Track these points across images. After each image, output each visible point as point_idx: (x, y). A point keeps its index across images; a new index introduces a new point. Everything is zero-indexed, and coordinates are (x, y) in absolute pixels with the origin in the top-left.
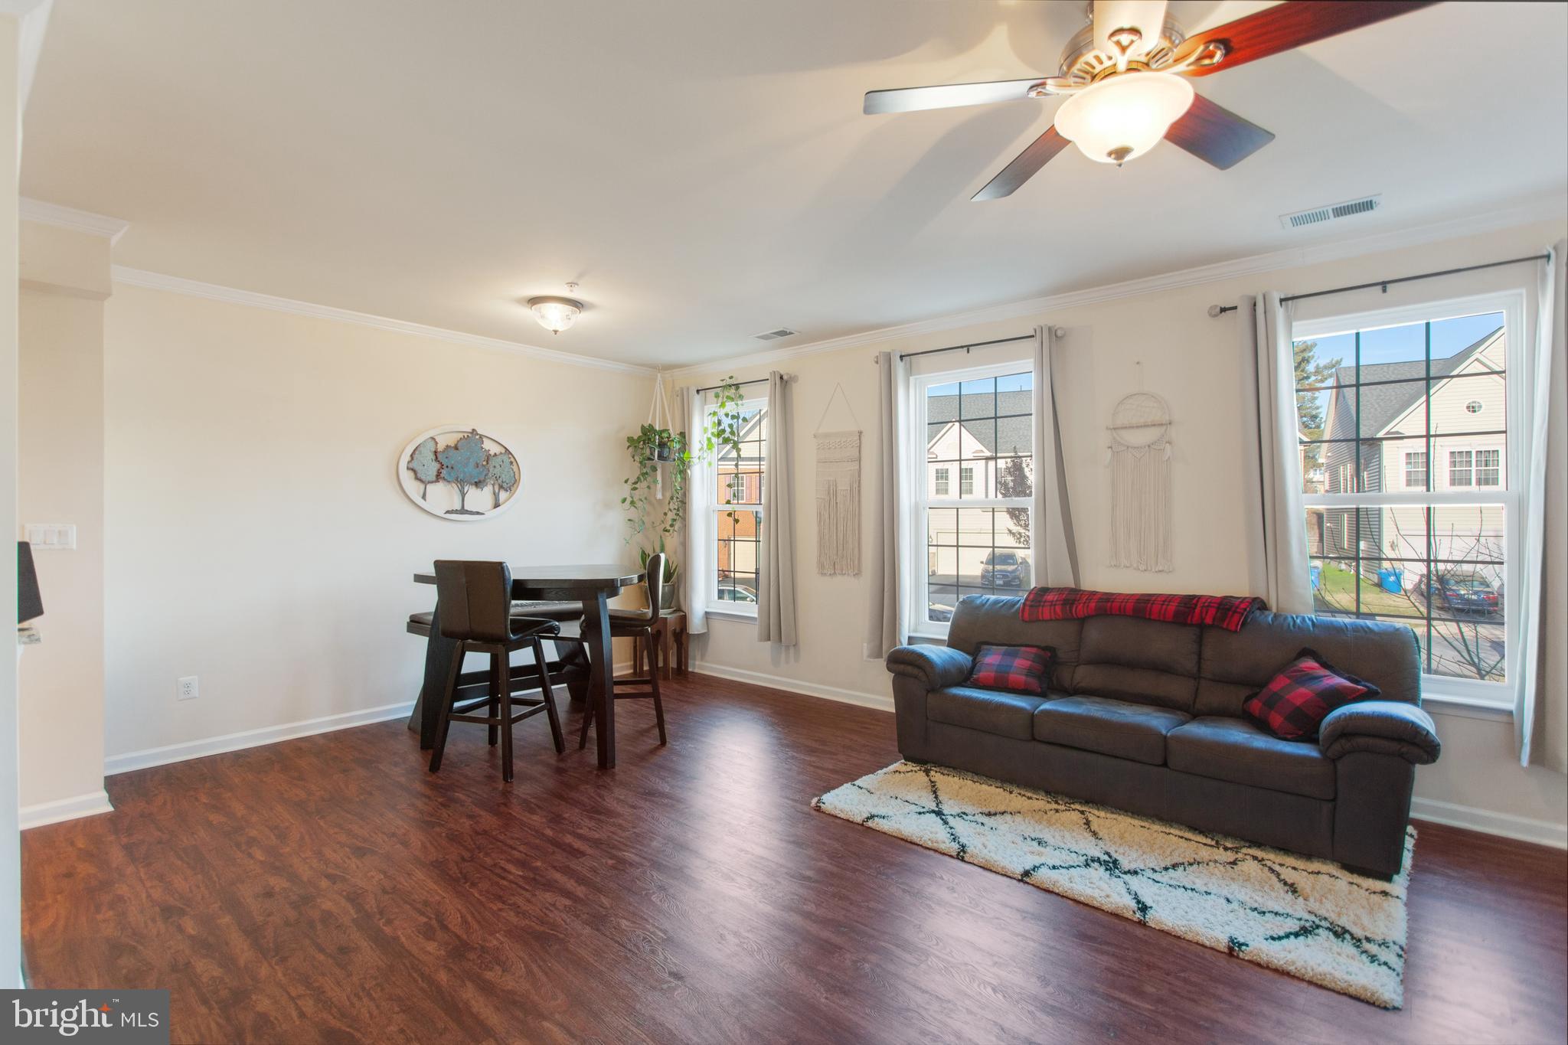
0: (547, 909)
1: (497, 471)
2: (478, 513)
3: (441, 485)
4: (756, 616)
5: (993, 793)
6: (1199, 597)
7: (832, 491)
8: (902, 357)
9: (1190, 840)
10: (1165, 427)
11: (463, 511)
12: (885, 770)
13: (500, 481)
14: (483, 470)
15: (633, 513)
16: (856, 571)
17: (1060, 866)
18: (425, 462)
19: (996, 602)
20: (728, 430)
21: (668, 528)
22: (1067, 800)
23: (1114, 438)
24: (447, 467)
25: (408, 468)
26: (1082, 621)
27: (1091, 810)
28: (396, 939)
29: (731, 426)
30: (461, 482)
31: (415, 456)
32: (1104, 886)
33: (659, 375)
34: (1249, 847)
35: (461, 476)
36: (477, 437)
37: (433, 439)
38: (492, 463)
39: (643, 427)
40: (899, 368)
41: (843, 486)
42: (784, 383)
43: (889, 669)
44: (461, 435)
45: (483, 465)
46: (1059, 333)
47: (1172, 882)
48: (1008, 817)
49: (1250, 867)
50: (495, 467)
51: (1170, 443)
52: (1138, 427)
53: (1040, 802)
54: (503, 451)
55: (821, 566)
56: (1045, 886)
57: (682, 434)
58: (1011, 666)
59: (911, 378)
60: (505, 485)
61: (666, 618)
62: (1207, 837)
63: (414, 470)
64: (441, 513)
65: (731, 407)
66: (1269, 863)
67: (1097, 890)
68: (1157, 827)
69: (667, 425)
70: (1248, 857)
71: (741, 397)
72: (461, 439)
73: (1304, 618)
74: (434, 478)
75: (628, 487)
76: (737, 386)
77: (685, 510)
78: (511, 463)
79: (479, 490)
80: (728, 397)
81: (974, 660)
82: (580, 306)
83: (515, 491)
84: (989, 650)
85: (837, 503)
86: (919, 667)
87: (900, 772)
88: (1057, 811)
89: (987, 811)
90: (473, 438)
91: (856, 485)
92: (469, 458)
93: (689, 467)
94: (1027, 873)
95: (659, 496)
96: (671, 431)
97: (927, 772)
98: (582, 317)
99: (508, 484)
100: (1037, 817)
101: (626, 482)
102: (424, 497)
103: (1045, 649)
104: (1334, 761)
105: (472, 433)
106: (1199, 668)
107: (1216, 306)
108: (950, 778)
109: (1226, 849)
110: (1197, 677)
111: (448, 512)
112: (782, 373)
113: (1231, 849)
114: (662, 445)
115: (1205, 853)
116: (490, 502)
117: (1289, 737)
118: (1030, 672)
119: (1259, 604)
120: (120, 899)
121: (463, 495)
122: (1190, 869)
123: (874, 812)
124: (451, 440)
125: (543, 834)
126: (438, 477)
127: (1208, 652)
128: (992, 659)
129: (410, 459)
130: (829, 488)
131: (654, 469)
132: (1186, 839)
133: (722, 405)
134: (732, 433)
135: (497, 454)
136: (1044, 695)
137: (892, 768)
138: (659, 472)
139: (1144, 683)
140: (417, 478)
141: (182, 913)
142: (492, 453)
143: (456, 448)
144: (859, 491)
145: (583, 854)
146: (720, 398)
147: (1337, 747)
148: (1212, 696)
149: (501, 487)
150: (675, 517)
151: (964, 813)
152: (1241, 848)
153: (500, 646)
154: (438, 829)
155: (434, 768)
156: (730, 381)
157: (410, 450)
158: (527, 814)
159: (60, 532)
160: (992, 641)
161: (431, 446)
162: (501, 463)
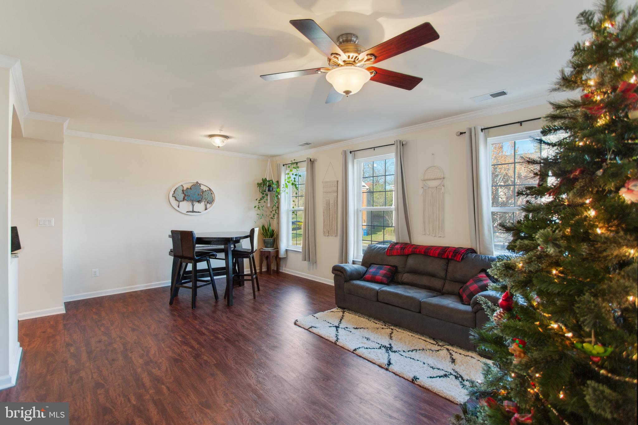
0: (183, 351)
1: (206, 197)
2: (199, 212)
3: (185, 202)
4: (301, 251)
5: (363, 321)
6: (448, 247)
7: (328, 204)
8: (351, 152)
9: (427, 341)
10: (441, 180)
11: (193, 211)
12: (329, 311)
13: (207, 200)
15: (259, 212)
16: (336, 235)
17: (369, 348)
18: (179, 194)
19: (379, 248)
21: (272, 217)
22: (390, 325)
23: (424, 184)
24: (187, 195)
25: (173, 196)
26: (408, 255)
27: (397, 329)
28: (131, 358)
29: (295, 178)
30: (192, 201)
31: (175, 192)
32: (380, 356)
33: (269, 159)
34: (448, 345)
35: (192, 199)
36: (199, 184)
37: (182, 185)
38: (205, 193)
39: (263, 179)
40: (350, 157)
41: (332, 202)
42: (312, 162)
43: (333, 273)
44: (192, 184)
45: (201, 195)
46: (404, 143)
47: (408, 356)
48: (362, 330)
49: (444, 352)
50: (205, 195)
51: (443, 186)
52: (432, 180)
53: (379, 325)
54: (209, 189)
55: (324, 232)
56: (359, 355)
57: (278, 182)
58: (378, 273)
59: (355, 160)
60: (209, 202)
61: (270, 251)
62: (435, 341)
63: (175, 197)
64: (185, 212)
65: (294, 171)
66: (451, 351)
67: (377, 357)
68: (417, 336)
69: (272, 178)
70: (445, 349)
71: (298, 167)
73: (486, 257)
74: (182, 200)
75: (258, 201)
76: (297, 163)
77: (278, 210)
78: (212, 194)
79: (199, 204)
80: (294, 167)
81: (367, 270)
82: (227, 137)
83: (213, 204)
84: (373, 266)
85: (329, 208)
87: (333, 312)
88: (383, 328)
89: (355, 327)
90: (197, 185)
91: (336, 201)
92: (195, 192)
93: (280, 194)
94: (355, 350)
96: (273, 180)
97: (343, 312)
100: (373, 330)
101: (256, 200)
102: (178, 207)
103: (393, 266)
104: (475, 313)
105: (197, 183)
106: (446, 276)
107: (459, 132)
108: (351, 315)
109: (438, 345)
110: (445, 279)
111: (187, 212)
112: (311, 158)
113: (440, 345)
114: (269, 186)
115: (429, 346)
116: (204, 208)
117: (466, 303)
118: (385, 275)
119: (473, 251)
120: (56, 340)
121: (193, 206)
122: (418, 352)
123: (313, 325)
124: (189, 186)
125: (195, 327)
126: (184, 199)
127: (450, 269)
128: (372, 270)
129: (173, 193)
130: (327, 202)
131: (267, 195)
132: (426, 341)
133: (291, 170)
134: (295, 181)
135: (206, 190)
136: (388, 284)
137: (332, 310)
138: (269, 196)
139: (424, 280)
140: (176, 200)
141: (72, 345)
142: (204, 190)
143: (191, 189)
144: (337, 204)
145: (204, 334)
146: (290, 168)
147: (475, 307)
148: (448, 287)
149: (208, 202)
150: (275, 213)
151: (347, 328)
152: (445, 345)
153: (193, 261)
154: (162, 324)
155: (171, 303)
156: (293, 162)
157: (173, 190)
158: (194, 320)
159: (49, 221)
160: (376, 263)
161: (181, 188)
162: (208, 194)
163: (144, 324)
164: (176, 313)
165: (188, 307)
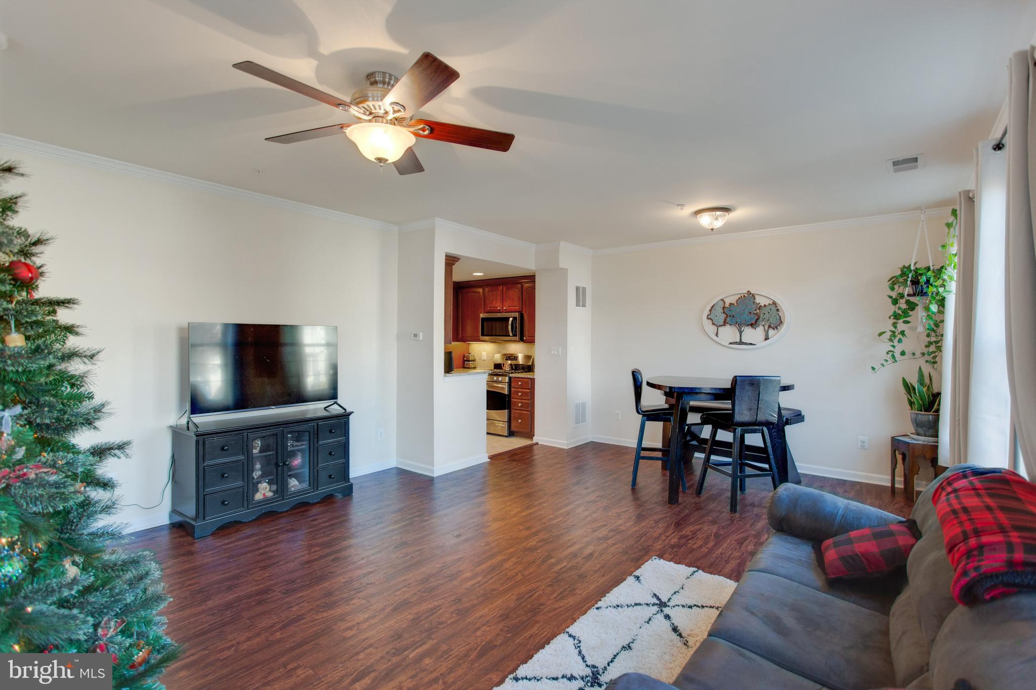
1: (767, 316)
2: (751, 344)
3: (728, 327)
11: (741, 343)
13: (769, 323)
14: (754, 317)
18: (717, 314)
21: (930, 359)
24: (730, 316)
25: (707, 318)
30: (739, 325)
31: (712, 311)
35: (739, 321)
36: (751, 295)
37: (722, 300)
39: (901, 267)
44: (739, 296)
45: (755, 313)
50: (764, 313)
54: (770, 302)
60: (772, 325)
63: (711, 319)
64: (726, 344)
69: (927, 263)
72: (739, 298)
74: (723, 324)
75: (890, 322)
78: (778, 310)
79: (753, 329)
83: (780, 329)
90: (748, 297)
92: (745, 310)
95: (920, 329)
96: (928, 266)
99: (777, 324)
101: (885, 318)
102: (717, 335)
105: (748, 293)
111: (731, 343)
116: (763, 336)
121: (741, 333)
124: (733, 300)
126: (725, 323)
129: (709, 312)
135: (766, 305)
140: (713, 324)
142: (763, 304)
143: (737, 304)
149: (770, 327)
150: (934, 349)
157: (709, 308)
161: (721, 304)
162: (769, 311)
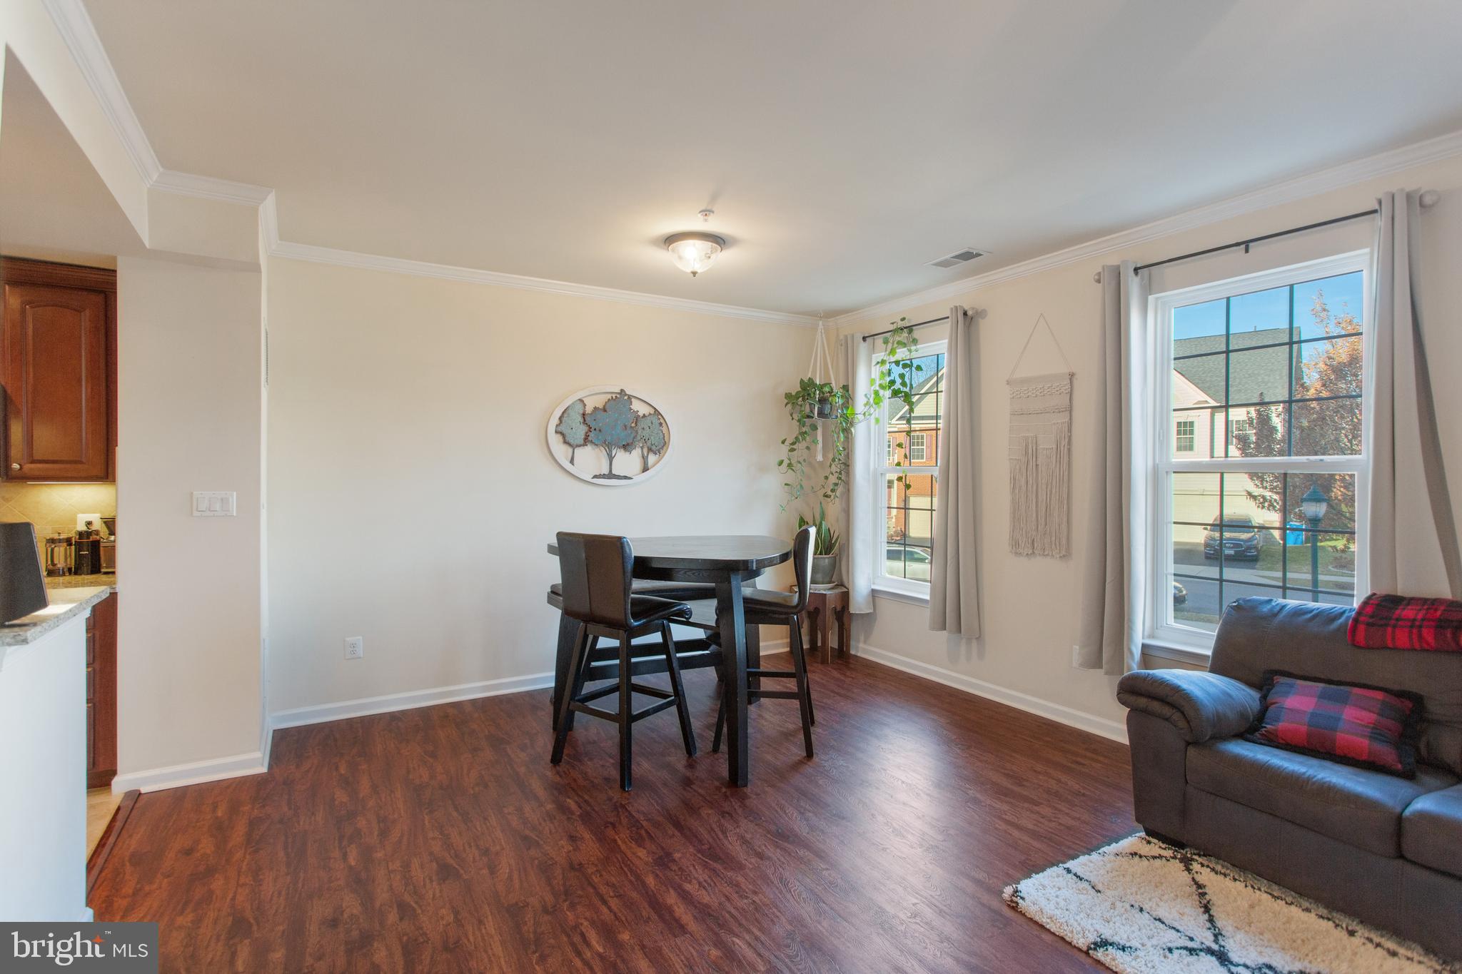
1: (646, 433)
2: (626, 478)
3: (589, 449)
4: (928, 597)
7: (1030, 451)
8: (1136, 270)
11: (611, 476)
12: (1114, 847)
13: (649, 443)
14: (631, 433)
15: (790, 477)
16: (1063, 553)
18: (573, 425)
20: (899, 381)
21: (829, 493)
24: (595, 429)
25: (556, 432)
29: (902, 376)
30: (609, 445)
31: (564, 419)
33: (821, 323)
35: (609, 439)
36: (626, 398)
37: (581, 400)
38: (642, 424)
39: (802, 381)
40: (1133, 286)
41: (1046, 445)
42: (968, 320)
44: (609, 396)
45: (631, 427)
50: (643, 429)
54: (652, 411)
55: (1015, 544)
57: (846, 388)
58: (1339, 719)
59: (1151, 298)
60: (654, 448)
61: (826, 594)
63: (562, 434)
64: (588, 478)
65: (902, 353)
69: (830, 379)
71: (915, 341)
72: (609, 400)
74: (582, 442)
75: (785, 448)
76: (910, 329)
77: (848, 474)
78: (661, 424)
79: (628, 453)
80: (899, 343)
81: (1264, 698)
82: (722, 242)
83: (664, 455)
84: (1291, 686)
85: (1037, 465)
86: (1172, 705)
87: (1141, 857)
90: (621, 399)
91: (1066, 442)
92: (617, 420)
93: (852, 424)
95: (820, 458)
96: (833, 385)
97: (1187, 862)
98: (725, 258)
99: (658, 446)
101: (783, 442)
102: (572, 462)
103: (1401, 695)
105: (620, 394)
108: (1230, 883)
111: (595, 477)
112: (966, 309)
114: (823, 401)
116: (639, 465)
118: (1377, 733)
121: (611, 458)
123: (1107, 933)
124: (600, 401)
126: (586, 440)
128: (1297, 702)
129: (559, 422)
130: (1026, 446)
131: (814, 428)
133: (892, 352)
134: (904, 384)
135: (646, 415)
137: (1126, 844)
138: (819, 432)
140: (566, 442)
142: (641, 414)
143: (605, 410)
144: (1069, 450)
145: (682, 930)
146: (890, 345)
149: (650, 450)
150: (837, 481)
153: (621, 632)
154: (533, 852)
155: (556, 759)
156: (901, 324)
157: (558, 413)
158: (633, 845)
159: (222, 499)
160: (1295, 672)
161: (579, 408)
162: (650, 425)
163: (477, 846)
164: (571, 803)
165: (607, 780)
